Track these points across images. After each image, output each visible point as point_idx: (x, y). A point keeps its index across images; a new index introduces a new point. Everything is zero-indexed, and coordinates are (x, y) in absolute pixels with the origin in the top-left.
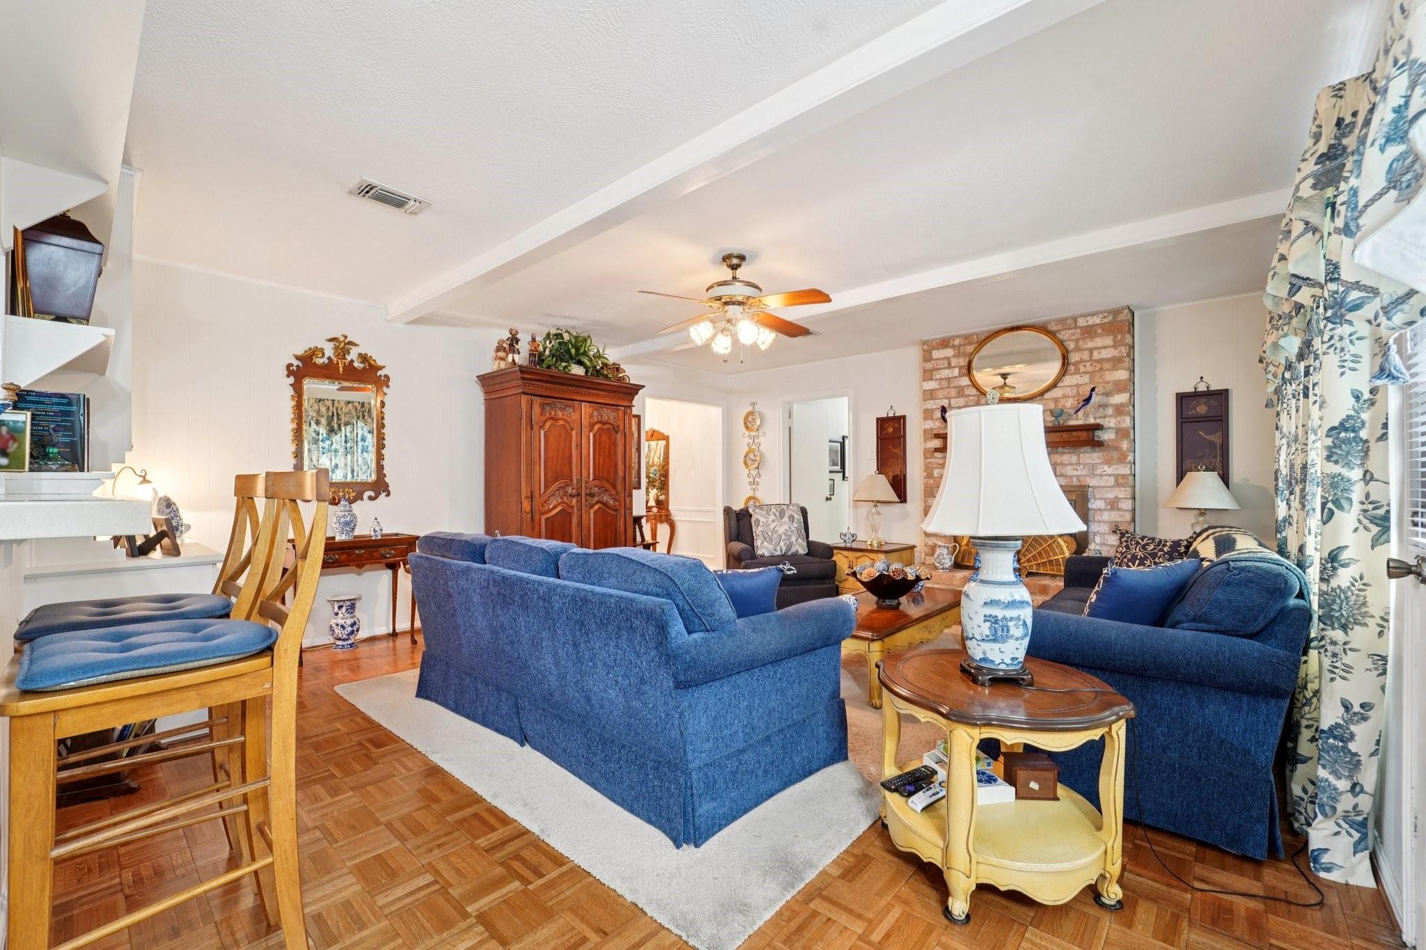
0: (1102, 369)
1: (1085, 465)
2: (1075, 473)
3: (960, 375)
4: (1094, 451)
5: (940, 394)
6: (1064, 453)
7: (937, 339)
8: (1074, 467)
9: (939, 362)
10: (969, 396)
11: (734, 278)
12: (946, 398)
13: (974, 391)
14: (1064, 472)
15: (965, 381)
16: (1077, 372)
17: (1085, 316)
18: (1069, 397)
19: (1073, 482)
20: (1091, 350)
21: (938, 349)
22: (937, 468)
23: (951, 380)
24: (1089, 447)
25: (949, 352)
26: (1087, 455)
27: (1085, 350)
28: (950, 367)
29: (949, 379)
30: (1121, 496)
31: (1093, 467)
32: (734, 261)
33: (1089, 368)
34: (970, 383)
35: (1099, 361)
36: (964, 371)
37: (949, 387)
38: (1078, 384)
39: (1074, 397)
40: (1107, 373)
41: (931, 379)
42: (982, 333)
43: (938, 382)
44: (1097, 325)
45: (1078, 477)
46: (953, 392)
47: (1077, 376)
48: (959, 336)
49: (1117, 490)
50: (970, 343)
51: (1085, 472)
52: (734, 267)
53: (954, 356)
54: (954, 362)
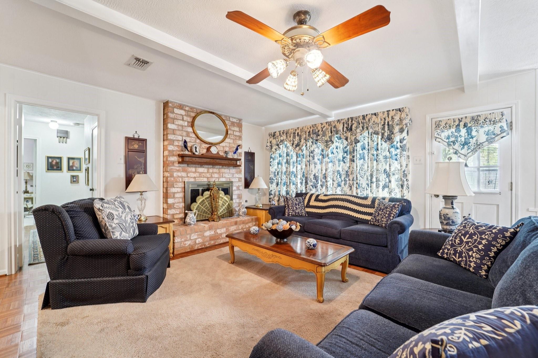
0: (236, 139)
1: (231, 173)
2: (228, 176)
3: (188, 126)
4: (233, 168)
5: (178, 132)
6: (225, 168)
7: (177, 103)
8: (228, 174)
9: (178, 116)
10: (191, 137)
12: (181, 136)
13: (194, 136)
14: (225, 176)
15: (190, 129)
16: (229, 138)
17: (233, 118)
18: (227, 147)
19: (228, 180)
20: (234, 131)
21: (178, 109)
22: (176, 172)
23: (184, 127)
24: (232, 167)
25: (183, 112)
26: (232, 170)
27: (232, 130)
28: (183, 120)
29: (182, 126)
30: (240, 185)
31: (233, 174)
33: (233, 138)
34: (193, 131)
35: (236, 136)
36: (190, 124)
37: (182, 130)
38: (230, 143)
39: (228, 147)
40: (237, 141)
41: (174, 123)
42: (199, 109)
43: (177, 126)
44: (235, 122)
45: (229, 178)
46: (184, 134)
47: (230, 139)
48: (188, 106)
49: (239, 183)
50: (193, 112)
51: (231, 176)
53: (185, 115)
54: (185, 118)
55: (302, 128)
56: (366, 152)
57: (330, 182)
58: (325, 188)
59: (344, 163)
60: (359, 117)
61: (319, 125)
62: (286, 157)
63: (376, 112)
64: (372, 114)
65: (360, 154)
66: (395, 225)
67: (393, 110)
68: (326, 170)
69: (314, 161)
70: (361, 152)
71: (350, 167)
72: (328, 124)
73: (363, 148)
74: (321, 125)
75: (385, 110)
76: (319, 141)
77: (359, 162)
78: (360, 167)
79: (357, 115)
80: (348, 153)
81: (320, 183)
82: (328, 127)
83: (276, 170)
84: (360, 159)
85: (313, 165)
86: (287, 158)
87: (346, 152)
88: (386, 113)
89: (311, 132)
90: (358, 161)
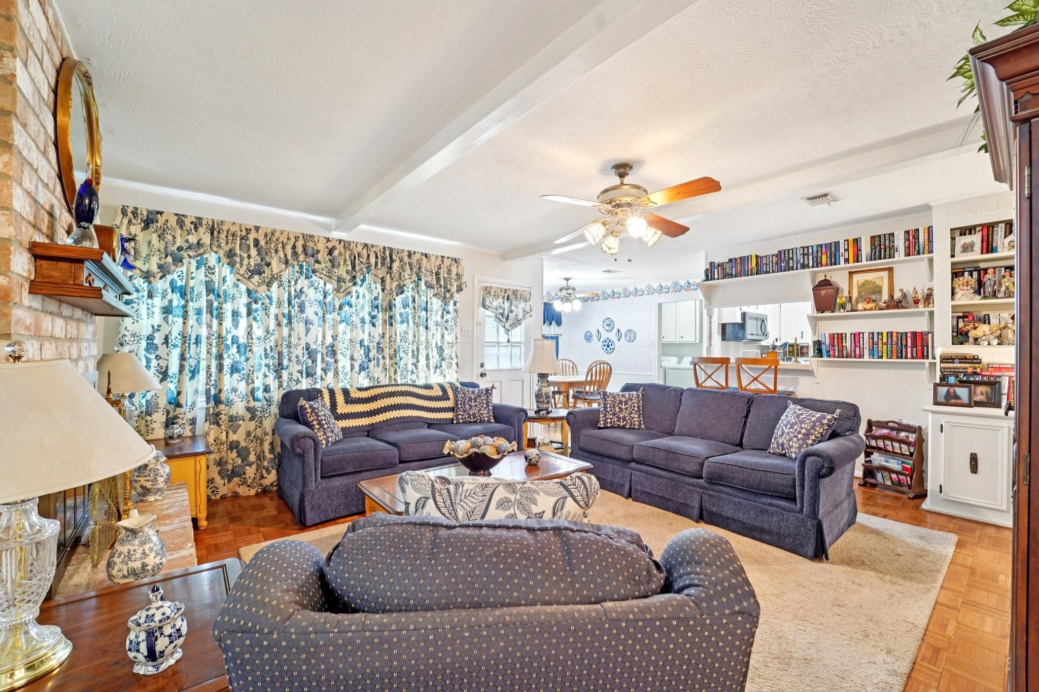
11: (622, 184)
32: (622, 169)
52: (622, 176)
55: (269, 231)
56: (409, 310)
57: (344, 362)
58: (332, 376)
59: (374, 325)
60: (403, 251)
61: (320, 240)
62: (207, 295)
63: (428, 253)
64: (422, 254)
65: (401, 315)
66: (523, 413)
67: (448, 258)
68: (335, 338)
69: (304, 315)
70: (403, 310)
71: (383, 334)
72: (342, 244)
73: (405, 306)
74: (325, 241)
75: (440, 254)
76: (318, 274)
77: (400, 328)
78: (402, 335)
79: (401, 248)
80: (380, 308)
81: (319, 365)
82: (342, 250)
83: (158, 329)
84: (402, 322)
85: (302, 325)
86: (209, 298)
87: (377, 307)
88: (440, 259)
89: (300, 249)
90: (398, 325)
